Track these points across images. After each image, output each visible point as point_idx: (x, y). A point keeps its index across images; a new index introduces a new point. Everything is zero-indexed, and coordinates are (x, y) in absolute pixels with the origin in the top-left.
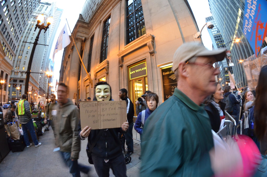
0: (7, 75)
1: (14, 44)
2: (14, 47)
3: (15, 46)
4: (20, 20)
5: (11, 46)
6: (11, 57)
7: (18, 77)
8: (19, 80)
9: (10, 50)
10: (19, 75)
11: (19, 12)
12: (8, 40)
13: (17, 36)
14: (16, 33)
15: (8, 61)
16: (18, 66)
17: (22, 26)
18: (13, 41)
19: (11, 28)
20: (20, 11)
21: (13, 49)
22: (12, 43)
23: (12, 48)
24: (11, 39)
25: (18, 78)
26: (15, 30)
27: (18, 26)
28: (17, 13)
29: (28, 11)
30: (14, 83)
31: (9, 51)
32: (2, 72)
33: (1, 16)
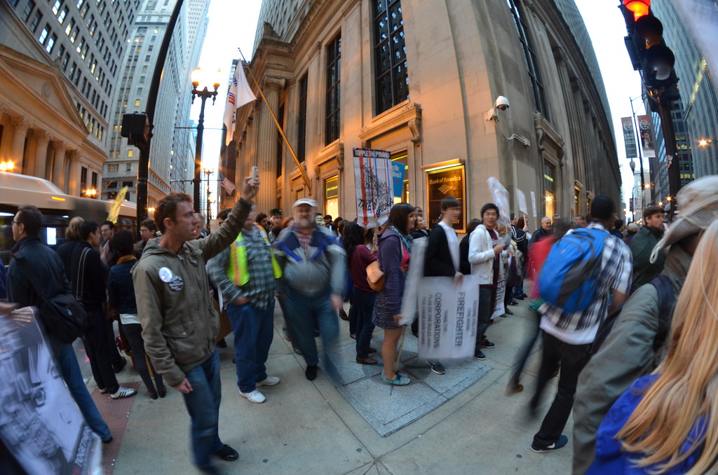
0: (95, 175)
1: (103, 102)
2: (104, 107)
3: (106, 106)
4: (108, 43)
5: (97, 107)
6: (101, 132)
7: (118, 176)
8: (122, 183)
9: (96, 118)
10: (122, 172)
11: (103, 25)
12: (87, 97)
13: (108, 81)
14: (104, 75)
15: (95, 142)
16: (115, 150)
17: (114, 56)
18: (99, 96)
19: (90, 67)
20: (105, 23)
21: (101, 112)
22: (98, 101)
23: (98, 111)
24: (95, 92)
25: (119, 178)
26: (101, 69)
27: (104, 58)
28: (98, 29)
29: (123, 19)
30: (110, 190)
31: (94, 120)
32: (84, 171)
33: (63, 48)
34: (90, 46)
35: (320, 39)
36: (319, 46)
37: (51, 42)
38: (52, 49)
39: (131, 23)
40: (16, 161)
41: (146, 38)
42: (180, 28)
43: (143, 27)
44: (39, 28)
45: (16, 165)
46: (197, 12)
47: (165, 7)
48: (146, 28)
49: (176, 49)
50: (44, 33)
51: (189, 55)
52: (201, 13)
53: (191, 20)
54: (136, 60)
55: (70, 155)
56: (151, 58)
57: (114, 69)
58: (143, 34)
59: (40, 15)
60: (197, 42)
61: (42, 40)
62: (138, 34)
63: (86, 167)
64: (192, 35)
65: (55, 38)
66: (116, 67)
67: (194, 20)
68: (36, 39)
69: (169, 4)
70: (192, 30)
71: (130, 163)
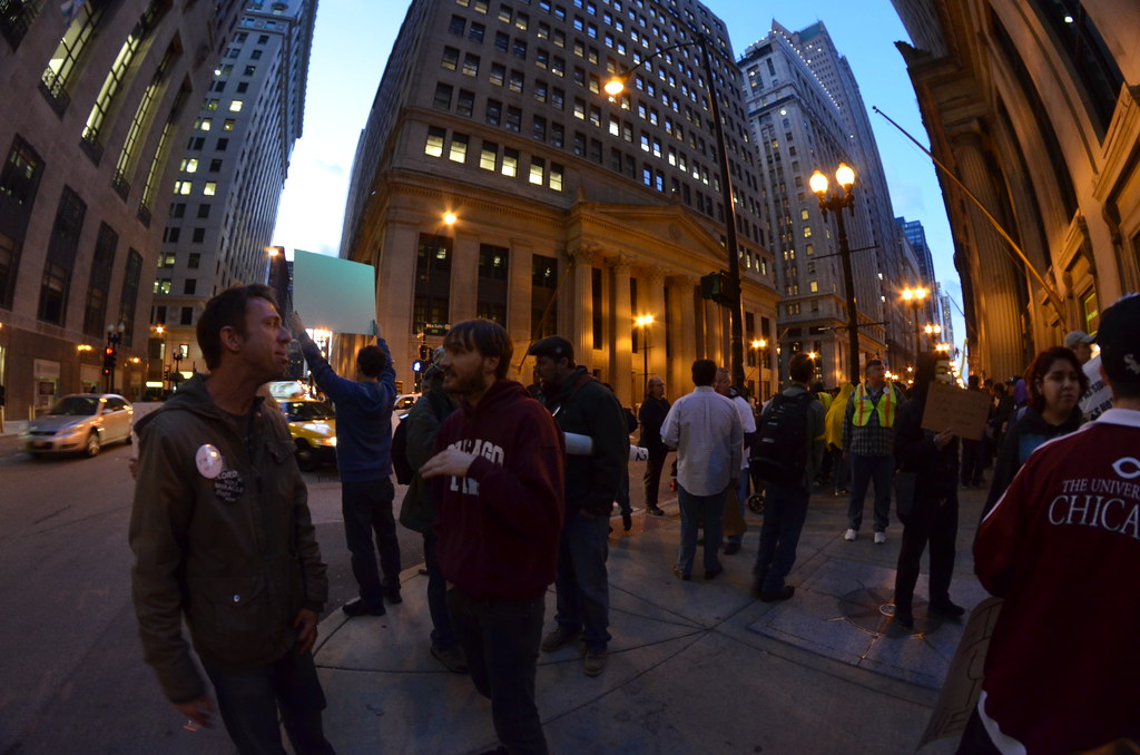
0: (766, 322)
1: (755, 227)
2: (759, 234)
3: (761, 231)
5: (748, 235)
6: (763, 265)
7: (803, 319)
8: (808, 330)
9: (751, 248)
13: (751, 199)
14: (742, 193)
15: (759, 279)
16: (792, 283)
17: (745, 166)
18: (746, 221)
21: (756, 240)
22: (747, 227)
23: (752, 239)
25: (803, 322)
28: (707, 144)
30: (792, 340)
31: (751, 252)
33: (675, 181)
34: (709, 166)
35: (977, 29)
36: (984, 42)
37: (659, 180)
38: (663, 186)
39: (743, 118)
40: (657, 314)
41: (776, 127)
42: (812, 93)
43: (764, 114)
44: (637, 171)
45: (656, 319)
46: (821, 59)
47: (774, 78)
48: (768, 113)
49: (826, 122)
50: (647, 174)
51: (850, 123)
52: (828, 56)
53: (823, 74)
54: (778, 159)
56: (797, 150)
57: (753, 182)
58: (770, 122)
59: (631, 159)
60: (851, 98)
61: (647, 182)
62: (763, 125)
64: (837, 93)
65: (662, 175)
66: (754, 178)
67: (826, 73)
68: (639, 182)
69: (777, 71)
70: (831, 87)
71: (815, 299)
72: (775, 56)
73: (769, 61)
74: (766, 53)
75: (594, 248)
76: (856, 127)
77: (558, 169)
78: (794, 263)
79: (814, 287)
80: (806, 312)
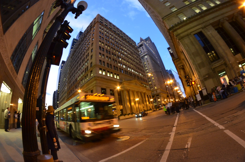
0: (150, 96)
6: (148, 86)
8: (156, 95)
15: (148, 89)
16: (152, 88)
18: (144, 79)
32: (148, 96)
34: (138, 70)
41: (145, 60)
46: (150, 44)
47: (144, 51)
48: (143, 57)
52: (151, 43)
55: (144, 94)
62: (143, 60)
63: (148, 95)
69: (144, 49)
71: (156, 90)
72: (144, 46)
73: (143, 47)
74: (142, 46)
75: (127, 89)
76: (157, 56)
77: (118, 75)
78: (151, 84)
79: (156, 88)
80: (155, 93)
